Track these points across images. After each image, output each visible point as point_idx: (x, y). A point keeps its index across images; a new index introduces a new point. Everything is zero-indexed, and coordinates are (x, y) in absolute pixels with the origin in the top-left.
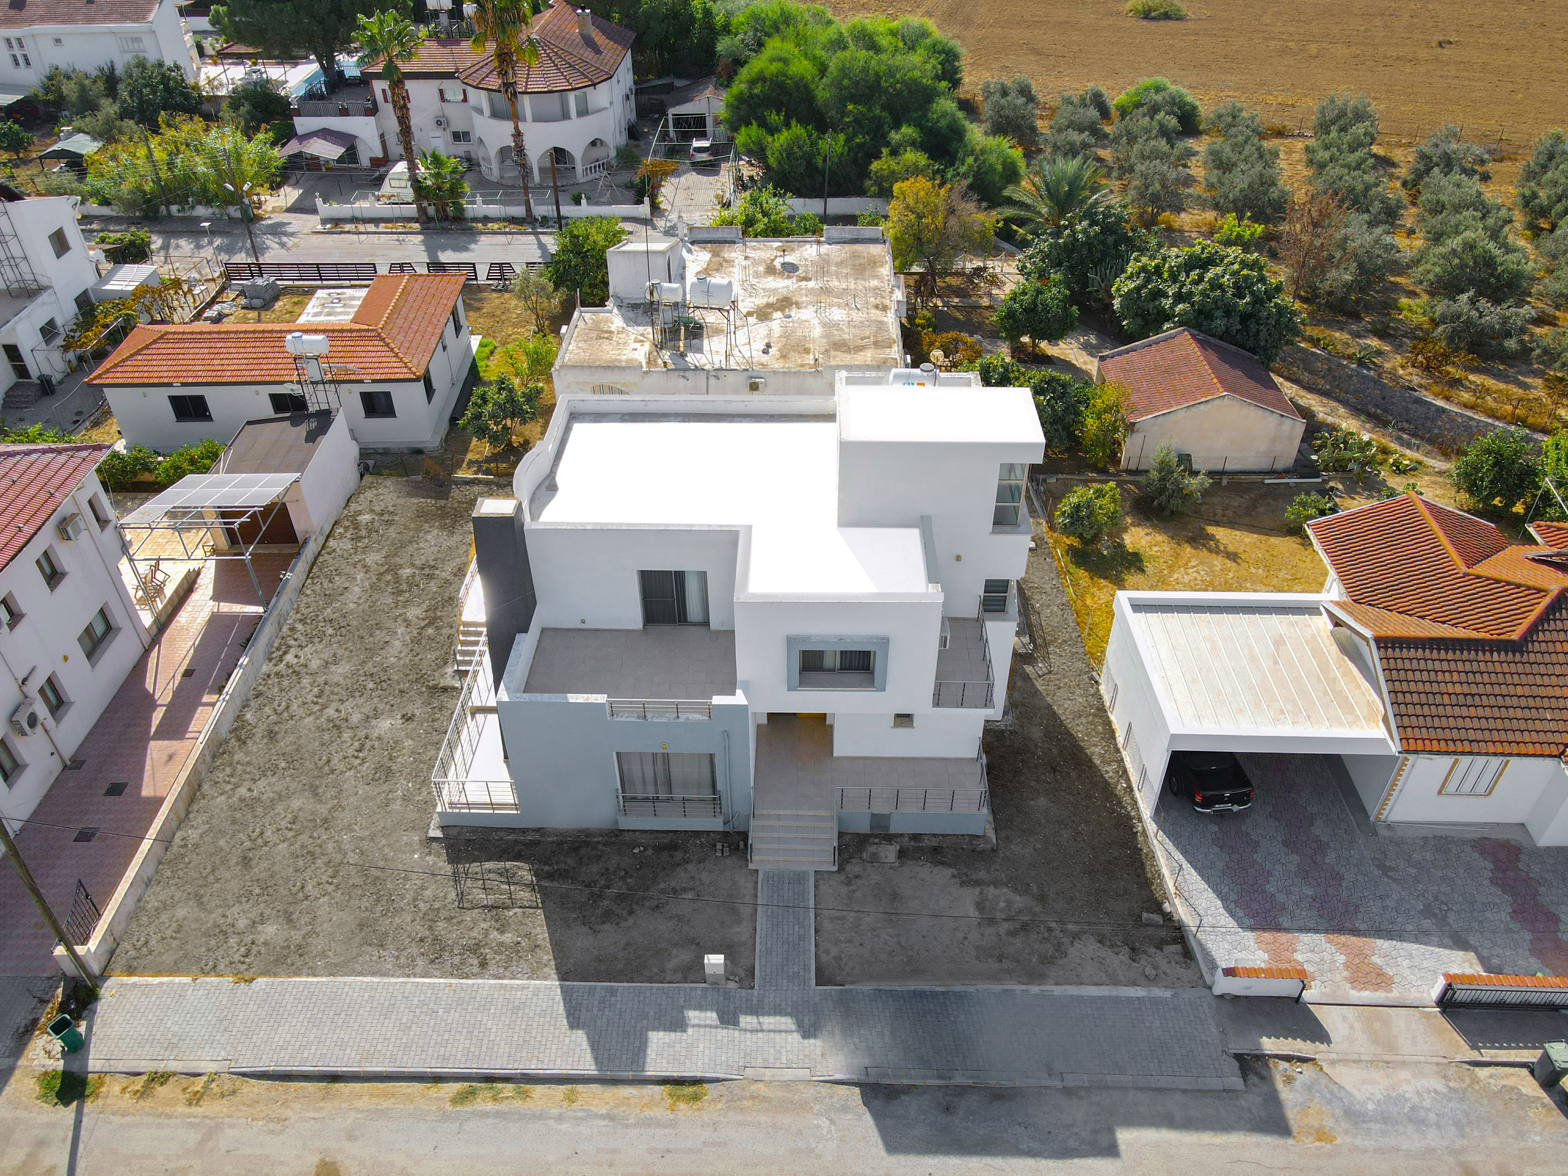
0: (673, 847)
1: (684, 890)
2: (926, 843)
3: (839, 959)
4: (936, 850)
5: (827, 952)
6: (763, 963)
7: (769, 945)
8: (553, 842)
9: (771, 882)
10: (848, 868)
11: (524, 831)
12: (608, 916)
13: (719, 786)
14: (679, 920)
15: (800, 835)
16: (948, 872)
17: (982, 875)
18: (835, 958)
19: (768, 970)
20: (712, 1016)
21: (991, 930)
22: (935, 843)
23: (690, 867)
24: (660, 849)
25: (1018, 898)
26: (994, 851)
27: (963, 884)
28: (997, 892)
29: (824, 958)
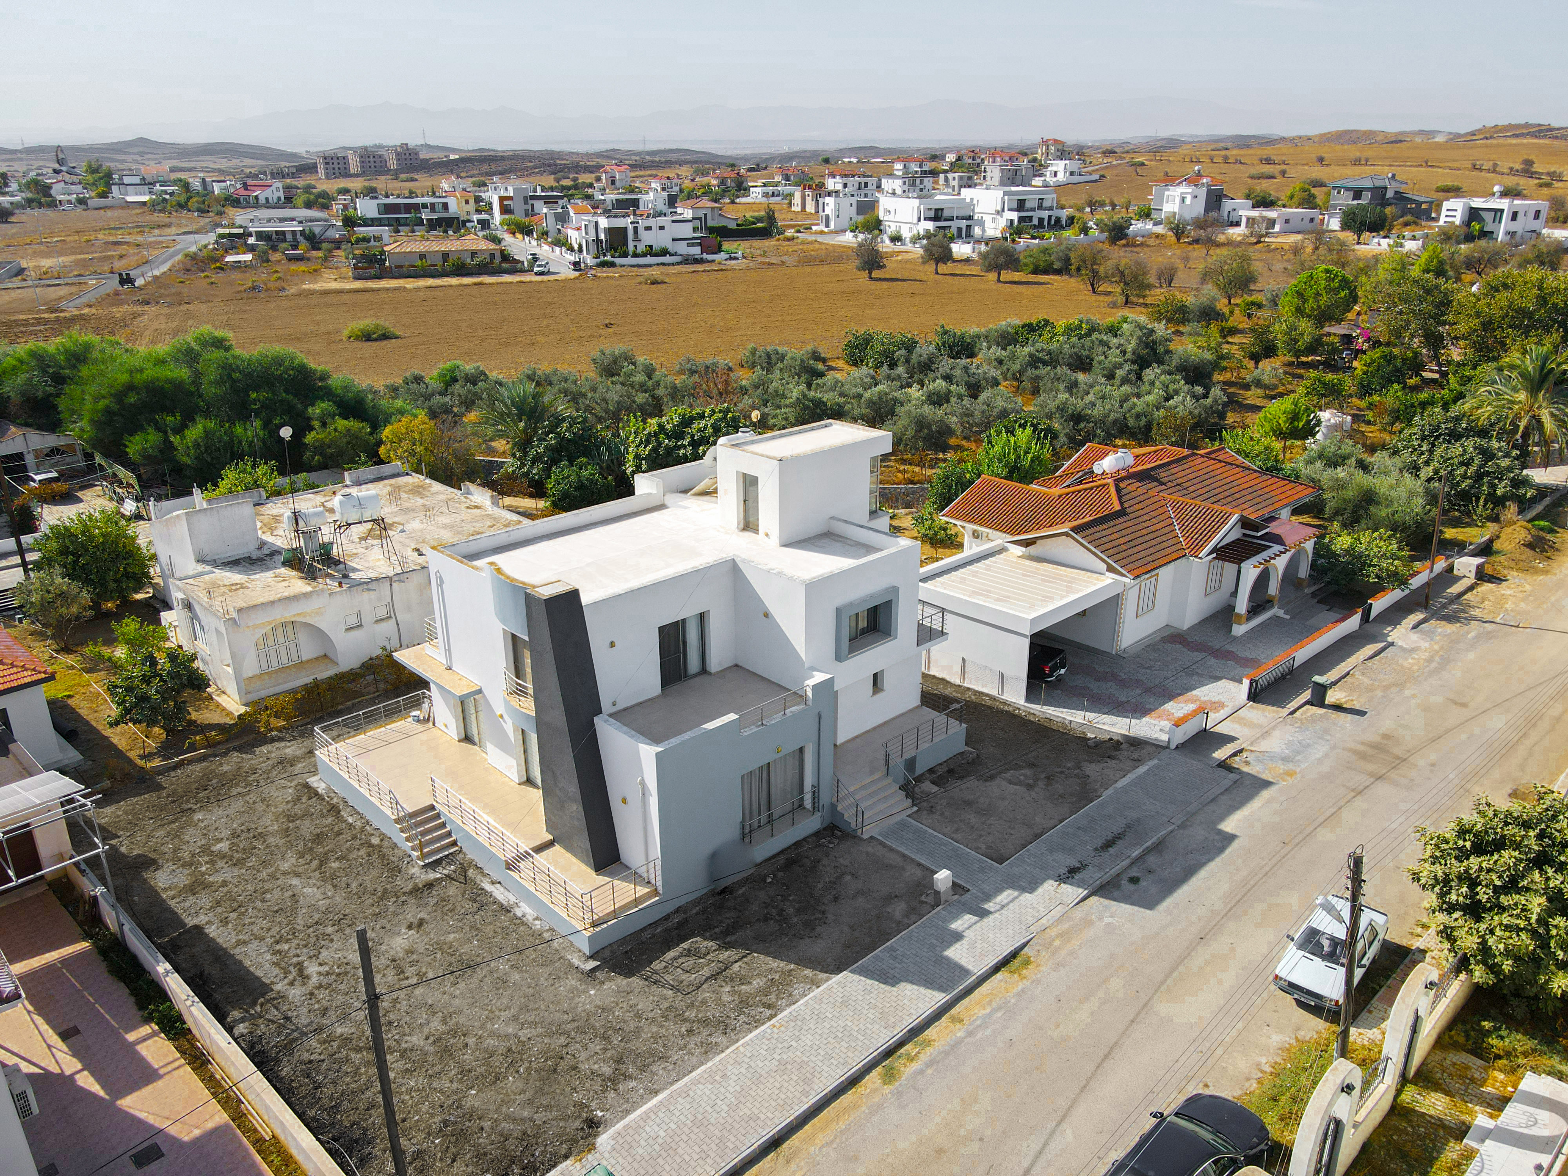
0: (793, 861)
1: (840, 878)
2: (942, 770)
5: (978, 847)
8: (697, 914)
9: (890, 836)
11: (666, 918)
12: (810, 925)
15: (876, 799)
17: (990, 771)
18: (987, 847)
19: (963, 876)
20: (968, 918)
21: (1037, 789)
22: (946, 768)
24: (785, 868)
25: (1023, 771)
26: (979, 757)
27: (988, 780)
28: (1009, 774)
29: (981, 851)
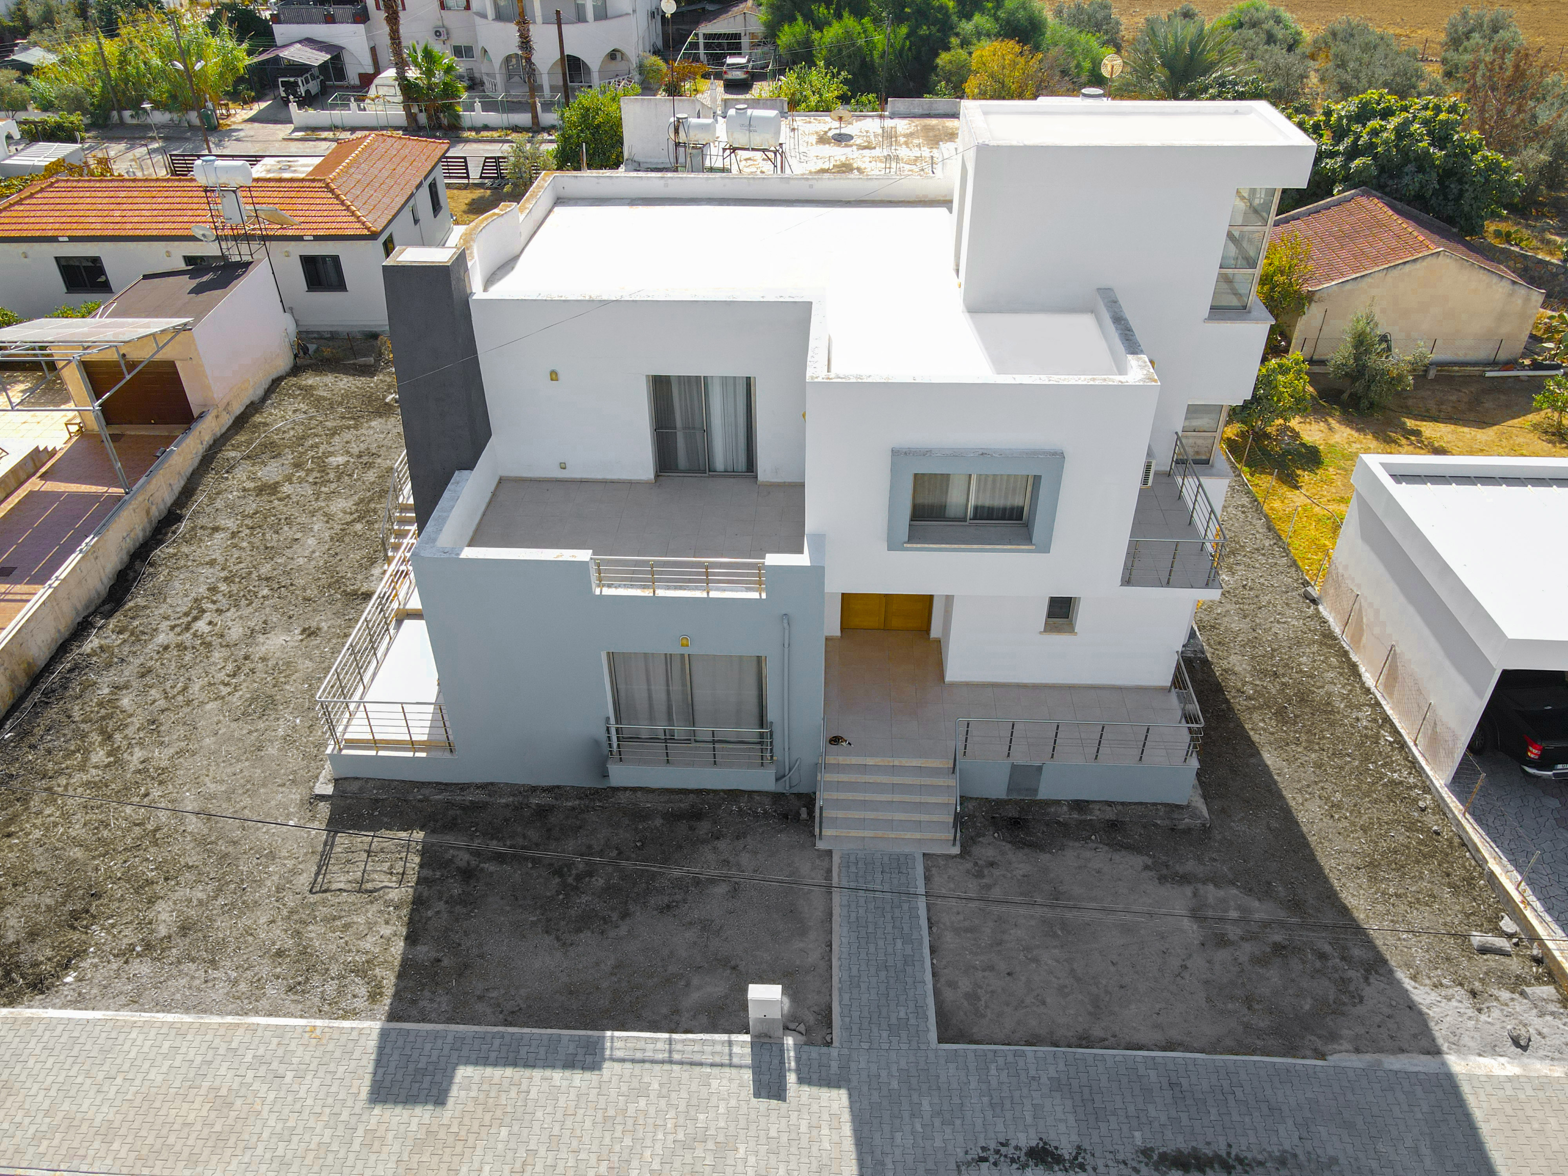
0: (695, 815)
1: (712, 881)
2: (1095, 815)
3: (972, 997)
4: (1113, 826)
5: (953, 985)
6: (846, 1000)
7: (854, 972)
8: (507, 805)
9: (853, 869)
10: (976, 850)
11: (463, 787)
12: (585, 921)
13: (772, 715)
14: (704, 928)
15: (897, 798)
16: (1138, 861)
17: (1190, 866)
18: (967, 996)
19: (855, 1015)
21: (1222, 955)
22: (1110, 814)
23: (722, 845)
24: (673, 817)
25: (1257, 904)
26: (1206, 830)
27: (1162, 879)
28: (1221, 893)
29: (949, 994)
